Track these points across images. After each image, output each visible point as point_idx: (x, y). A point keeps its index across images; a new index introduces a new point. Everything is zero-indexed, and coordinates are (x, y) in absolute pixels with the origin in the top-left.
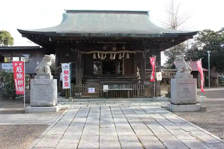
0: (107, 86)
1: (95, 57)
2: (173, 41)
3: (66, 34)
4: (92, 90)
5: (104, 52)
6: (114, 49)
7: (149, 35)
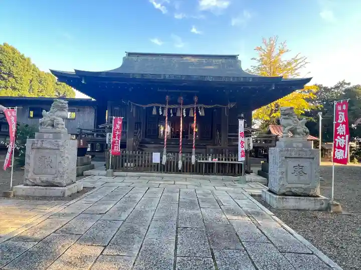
2: (273, 88)
5: (169, 106)
7: (234, 78)
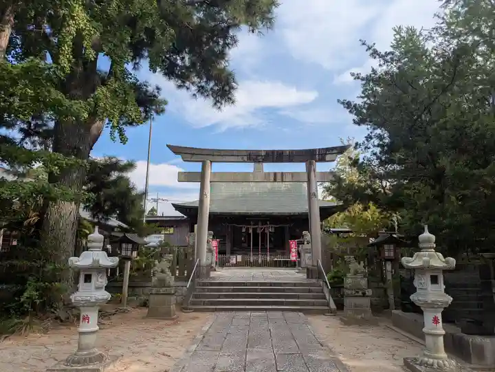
5: (252, 227)
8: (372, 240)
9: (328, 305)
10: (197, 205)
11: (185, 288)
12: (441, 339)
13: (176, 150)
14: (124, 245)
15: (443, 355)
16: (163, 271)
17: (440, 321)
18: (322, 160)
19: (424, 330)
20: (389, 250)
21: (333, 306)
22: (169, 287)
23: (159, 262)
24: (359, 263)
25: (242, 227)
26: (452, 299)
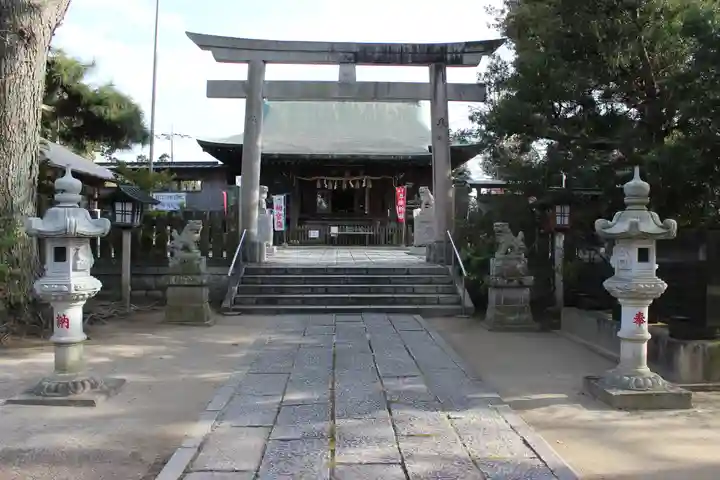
0: (336, 228)
1: (319, 186)
3: (280, 155)
4: (314, 234)
5: (334, 179)
6: (347, 174)
8: (532, 200)
9: (459, 302)
10: (241, 142)
11: (224, 277)
12: (645, 346)
13: (203, 41)
14: (118, 207)
15: (645, 369)
16: (186, 248)
17: (646, 319)
18: (457, 62)
19: (619, 334)
20: (562, 215)
21: (468, 303)
22: (199, 274)
23: (179, 234)
24: (516, 235)
25: (316, 181)
26: (666, 285)
